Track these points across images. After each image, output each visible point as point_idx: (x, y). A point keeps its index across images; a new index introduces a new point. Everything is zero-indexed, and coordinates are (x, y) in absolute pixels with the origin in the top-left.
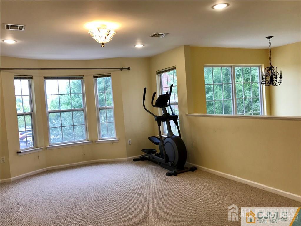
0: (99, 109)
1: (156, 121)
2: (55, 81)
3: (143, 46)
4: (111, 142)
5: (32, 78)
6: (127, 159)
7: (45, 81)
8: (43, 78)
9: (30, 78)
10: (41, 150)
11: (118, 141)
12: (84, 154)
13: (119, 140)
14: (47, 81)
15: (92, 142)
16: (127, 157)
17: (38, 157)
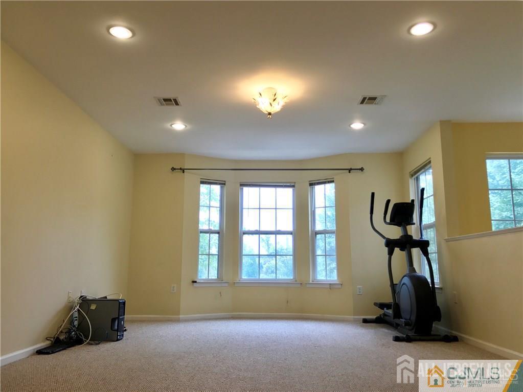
0: (316, 233)
1: (386, 247)
2: (256, 189)
3: (363, 125)
4: (328, 286)
5: (225, 184)
6: (354, 318)
7: (242, 189)
8: (239, 185)
9: (222, 184)
10: (227, 285)
11: (340, 286)
12: (287, 302)
13: (342, 284)
14: (245, 189)
15: (301, 284)
16: (354, 316)
17: (220, 293)
